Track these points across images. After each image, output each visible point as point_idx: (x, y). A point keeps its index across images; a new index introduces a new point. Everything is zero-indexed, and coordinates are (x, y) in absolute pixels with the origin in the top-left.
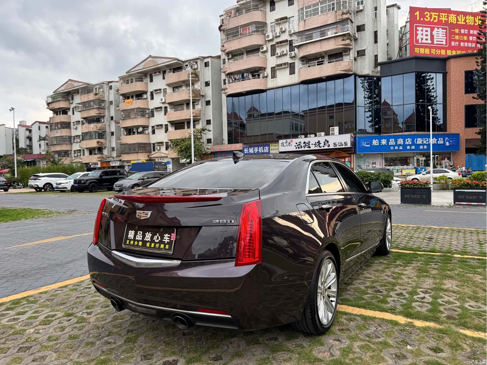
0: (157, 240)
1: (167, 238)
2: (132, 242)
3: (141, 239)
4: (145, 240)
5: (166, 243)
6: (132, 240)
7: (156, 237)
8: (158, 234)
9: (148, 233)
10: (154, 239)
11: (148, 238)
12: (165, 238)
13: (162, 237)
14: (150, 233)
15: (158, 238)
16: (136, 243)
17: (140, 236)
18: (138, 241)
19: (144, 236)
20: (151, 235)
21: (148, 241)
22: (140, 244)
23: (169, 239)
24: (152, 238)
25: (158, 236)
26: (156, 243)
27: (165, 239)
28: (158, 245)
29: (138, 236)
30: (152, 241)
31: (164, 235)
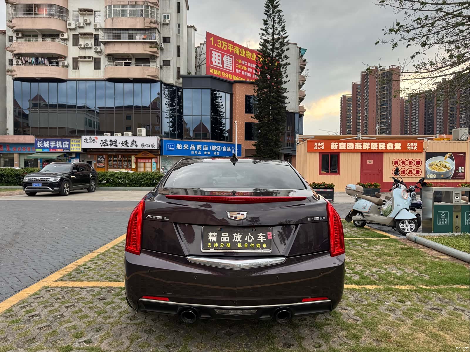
0: (250, 240)
1: (262, 237)
2: (216, 245)
3: (228, 241)
4: (234, 241)
5: (262, 241)
6: (216, 242)
7: (247, 238)
8: (249, 234)
9: (235, 233)
10: (246, 239)
11: (238, 239)
12: (259, 237)
13: (256, 237)
14: (239, 233)
15: (250, 238)
16: (222, 245)
17: (226, 238)
18: (225, 243)
19: (231, 238)
20: (241, 235)
21: (239, 242)
22: (228, 245)
23: (264, 238)
24: (243, 238)
25: (250, 235)
26: (249, 243)
27: (261, 239)
28: (253, 244)
29: (224, 238)
30: (243, 241)
31: (258, 235)
